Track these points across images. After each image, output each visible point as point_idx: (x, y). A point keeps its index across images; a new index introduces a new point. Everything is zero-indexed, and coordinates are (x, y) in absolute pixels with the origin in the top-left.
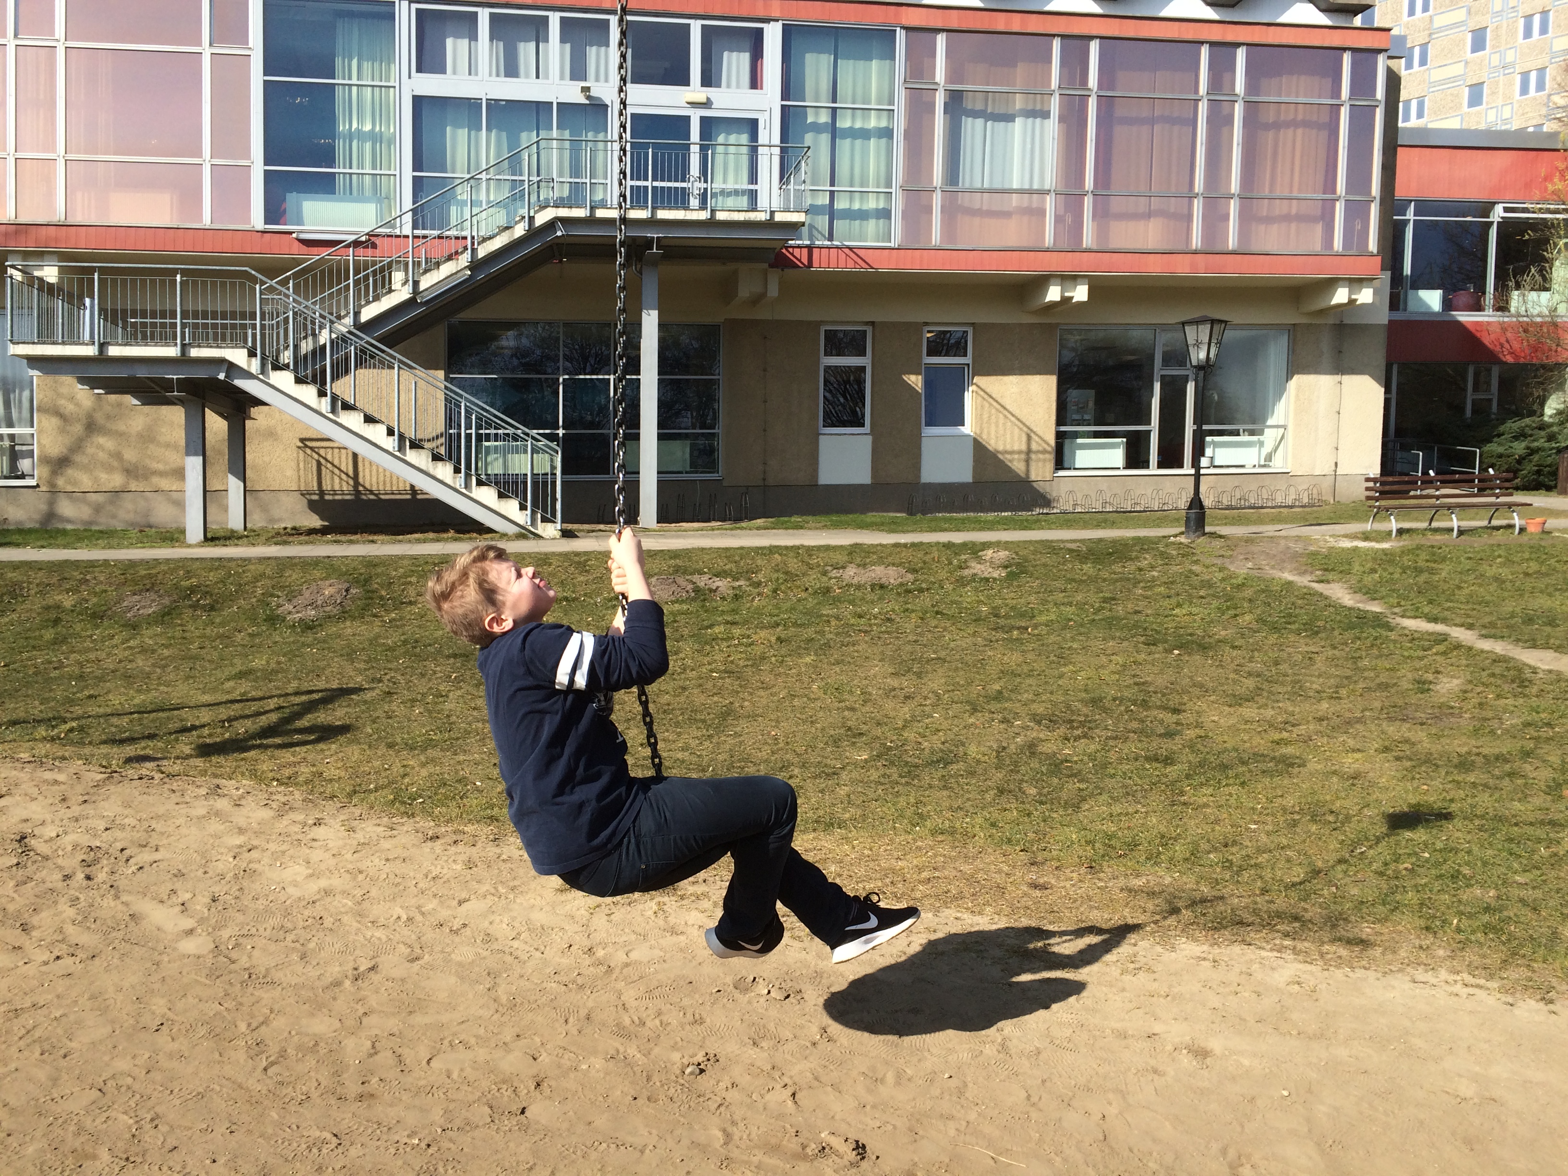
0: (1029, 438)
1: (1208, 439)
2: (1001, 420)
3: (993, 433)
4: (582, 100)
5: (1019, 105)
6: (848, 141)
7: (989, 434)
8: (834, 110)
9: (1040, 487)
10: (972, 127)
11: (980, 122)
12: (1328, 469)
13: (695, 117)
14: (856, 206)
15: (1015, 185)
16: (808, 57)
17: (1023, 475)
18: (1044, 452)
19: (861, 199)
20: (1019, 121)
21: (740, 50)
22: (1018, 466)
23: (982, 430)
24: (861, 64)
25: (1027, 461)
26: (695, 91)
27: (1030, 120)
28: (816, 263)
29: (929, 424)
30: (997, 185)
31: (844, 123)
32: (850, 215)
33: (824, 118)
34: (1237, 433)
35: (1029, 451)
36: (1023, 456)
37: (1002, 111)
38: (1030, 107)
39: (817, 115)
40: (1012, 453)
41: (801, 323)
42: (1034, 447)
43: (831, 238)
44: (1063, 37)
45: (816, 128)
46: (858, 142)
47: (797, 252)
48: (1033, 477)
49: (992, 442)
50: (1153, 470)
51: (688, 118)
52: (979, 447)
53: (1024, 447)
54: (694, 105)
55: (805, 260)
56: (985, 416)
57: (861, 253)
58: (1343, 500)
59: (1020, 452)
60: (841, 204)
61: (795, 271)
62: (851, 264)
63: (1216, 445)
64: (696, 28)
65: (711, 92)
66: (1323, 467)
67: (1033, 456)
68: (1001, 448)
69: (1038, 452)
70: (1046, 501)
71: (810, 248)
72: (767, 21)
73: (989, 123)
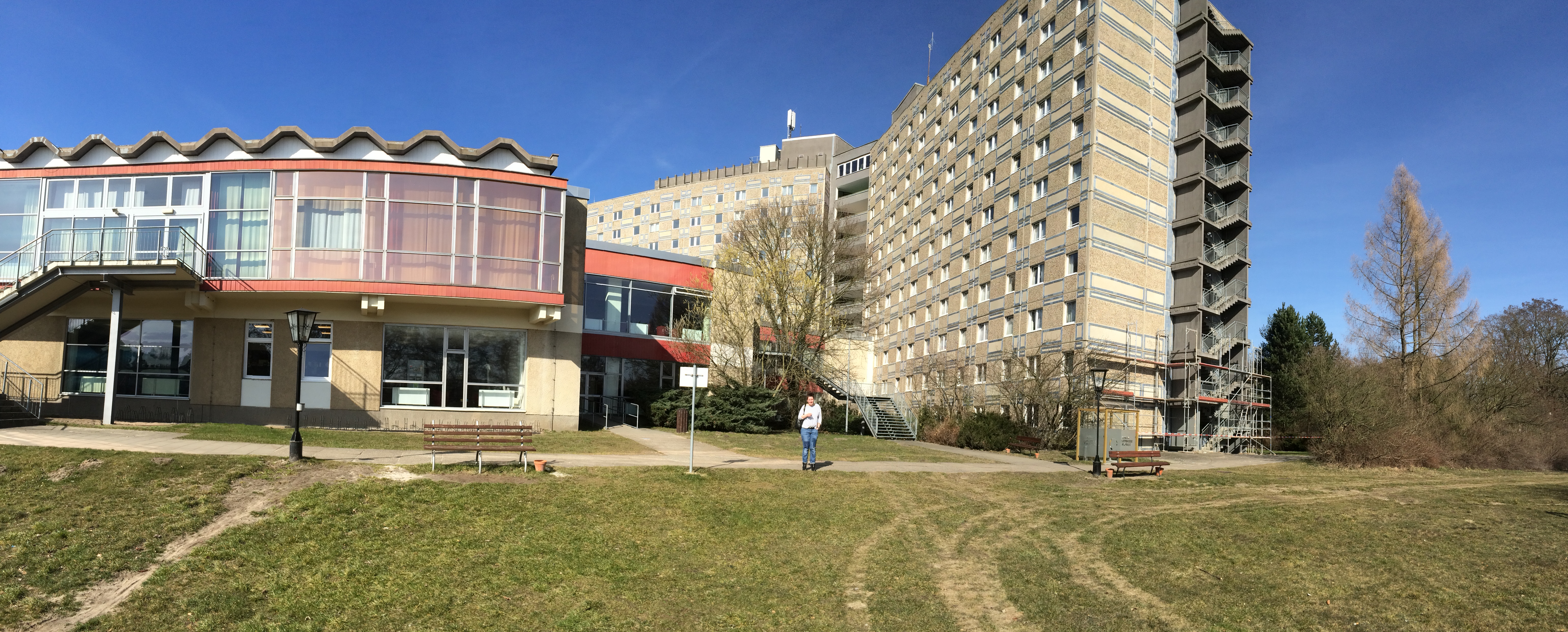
0: (365, 386)
1: (480, 391)
2: (349, 375)
3: (343, 383)
4: (114, 215)
5: (346, 207)
6: (248, 228)
7: (341, 382)
8: (241, 212)
9: (372, 414)
10: (319, 220)
11: (323, 215)
12: (548, 411)
13: (167, 219)
14: (252, 259)
15: (344, 247)
16: (229, 189)
17: (361, 407)
18: (375, 395)
19: (255, 256)
20: (346, 214)
21: (195, 188)
22: (359, 402)
23: (336, 380)
24: (256, 190)
25: (365, 400)
26: (169, 208)
27: (352, 214)
28: (224, 288)
29: (307, 375)
30: (334, 247)
31: (247, 218)
32: (249, 264)
33: (236, 216)
34: (501, 389)
35: (365, 394)
36: (362, 396)
37: (337, 210)
38: (353, 207)
39: (232, 215)
40: (355, 394)
41: (234, 320)
42: (369, 391)
43: (238, 275)
44: (368, 172)
45: (232, 222)
46: (254, 228)
47: (214, 283)
48: (367, 408)
49: (343, 387)
50: (444, 407)
51: (164, 220)
52: (334, 390)
53: (362, 391)
54: (167, 214)
55: (218, 287)
56: (339, 372)
57: (248, 282)
58: (558, 430)
59: (360, 394)
60: (244, 258)
61: (213, 292)
62: (243, 288)
63: (484, 394)
64: (170, 179)
65: (177, 208)
66: (546, 410)
67: (368, 397)
68: (348, 391)
69: (371, 394)
70: (377, 424)
71: (221, 281)
72: (204, 173)
73: (329, 216)
